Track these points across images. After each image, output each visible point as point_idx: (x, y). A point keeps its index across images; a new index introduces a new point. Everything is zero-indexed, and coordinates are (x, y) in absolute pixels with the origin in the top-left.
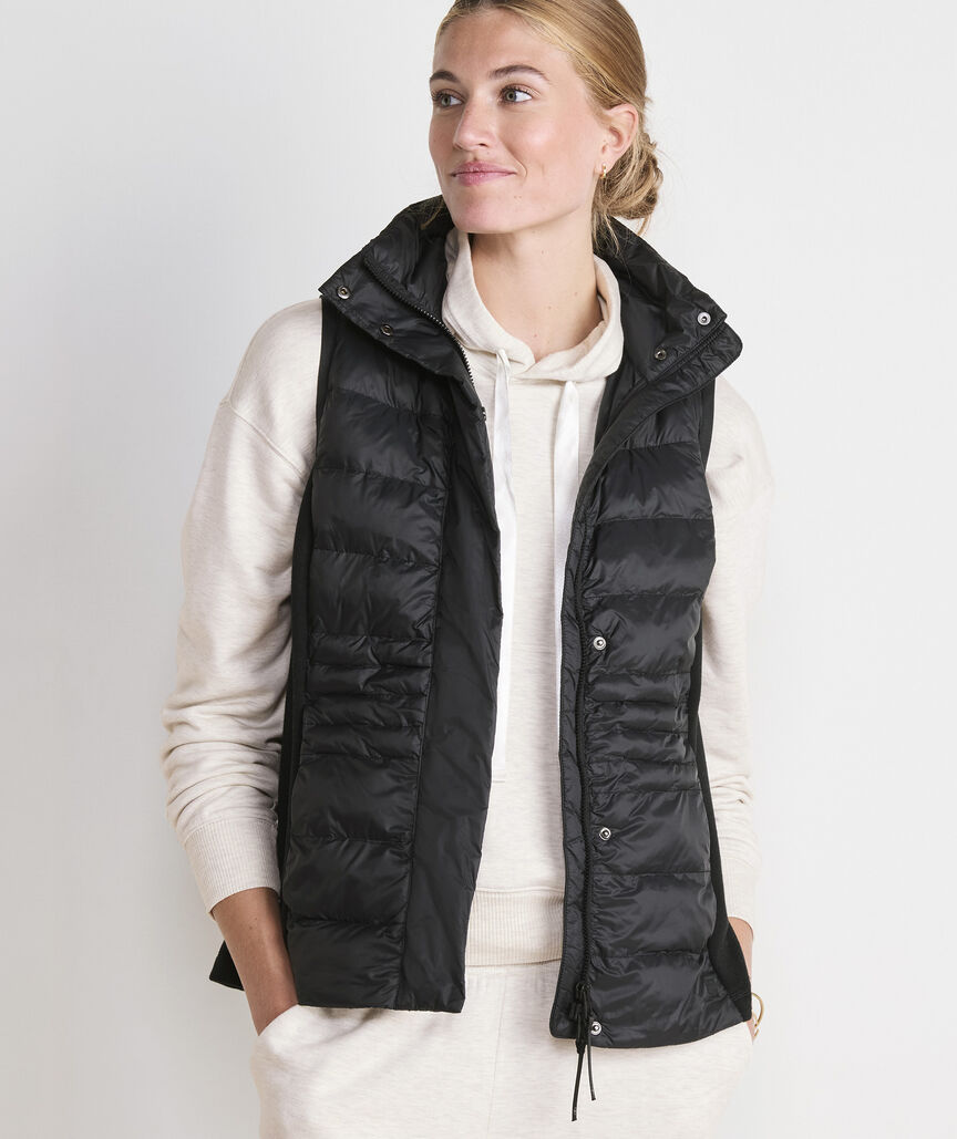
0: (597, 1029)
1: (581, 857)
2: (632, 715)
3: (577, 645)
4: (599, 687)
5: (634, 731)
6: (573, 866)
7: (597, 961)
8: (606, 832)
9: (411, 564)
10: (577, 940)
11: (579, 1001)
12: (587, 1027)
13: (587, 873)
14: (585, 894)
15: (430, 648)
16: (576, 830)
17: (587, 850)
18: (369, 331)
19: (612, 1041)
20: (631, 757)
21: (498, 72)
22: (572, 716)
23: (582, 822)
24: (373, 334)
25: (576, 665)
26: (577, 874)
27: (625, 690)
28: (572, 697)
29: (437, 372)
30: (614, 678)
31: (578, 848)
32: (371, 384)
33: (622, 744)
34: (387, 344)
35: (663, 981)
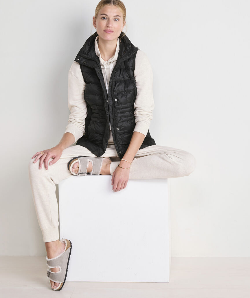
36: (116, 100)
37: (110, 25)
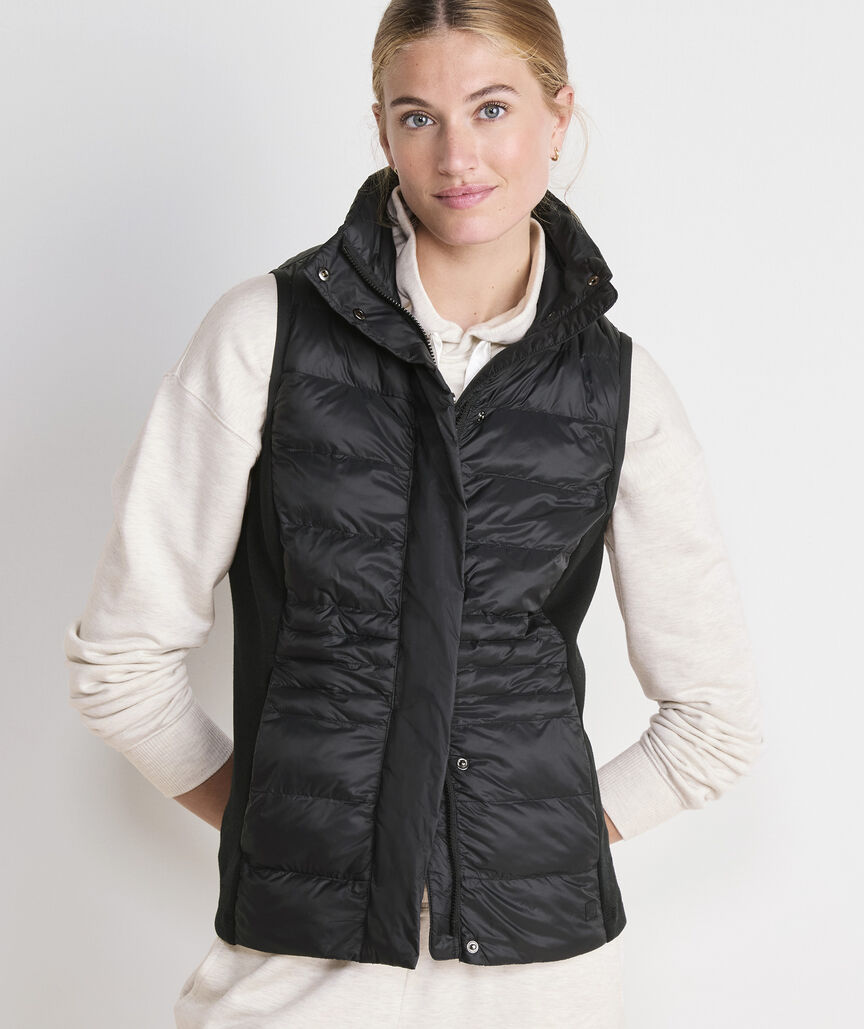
9: (377, 540)
15: (396, 622)
18: (344, 316)
21: (474, 96)
24: (347, 318)
29: (408, 360)
34: (359, 327)
37: (458, 162)
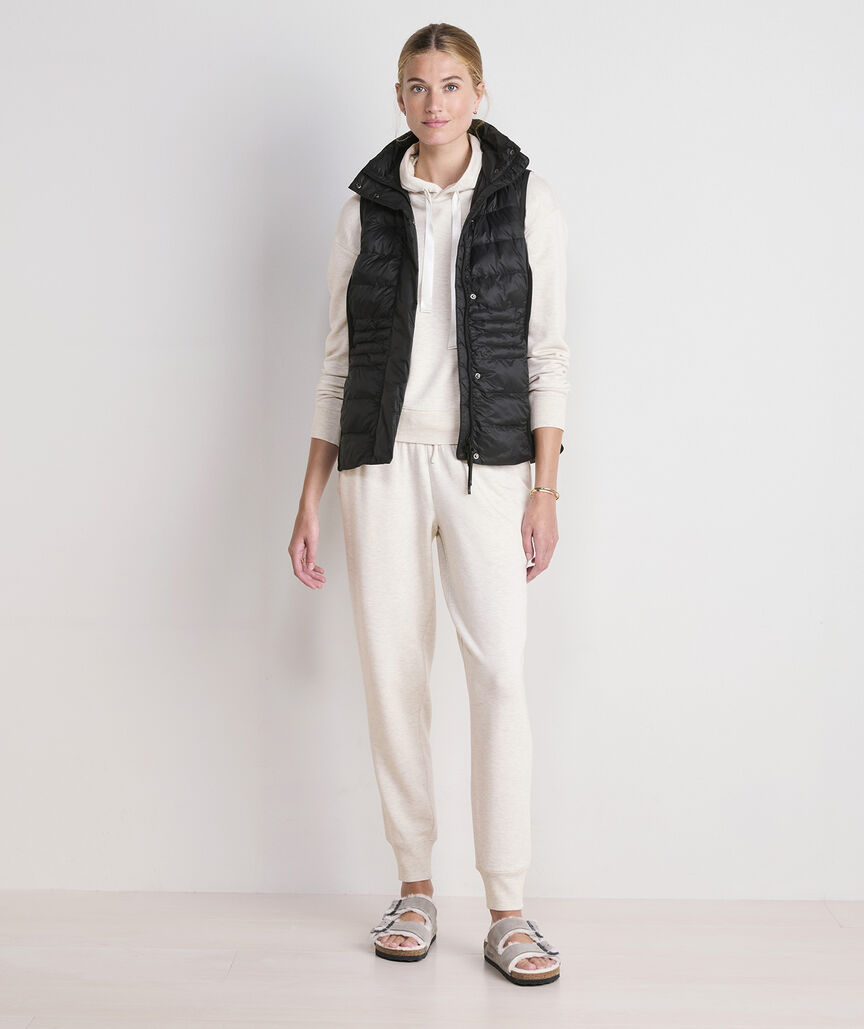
0: (476, 456)
1: (467, 385)
2: (488, 326)
3: (463, 297)
4: (474, 315)
5: (490, 333)
6: (463, 389)
7: (476, 428)
8: (478, 375)
10: (467, 420)
11: (468, 444)
12: (471, 455)
13: (470, 392)
14: (469, 400)
16: (464, 374)
17: (470, 383)
18: (369, 198)
19: (481, 462)
20: (489, 344)
21: (444, 80)
22: (462, 327)
23: (468, 371)
24: (371, 199)
25: (462, 305)
26: (465, 392)
27: (484, 315)
28: (462, 319)
30: (480, 311)
31: (465, 382)
32: (379, 219)
33: (484, 339)
34: (377, 201)
35: (504, 437)
36: (473, 297)
37: (435, 108)
